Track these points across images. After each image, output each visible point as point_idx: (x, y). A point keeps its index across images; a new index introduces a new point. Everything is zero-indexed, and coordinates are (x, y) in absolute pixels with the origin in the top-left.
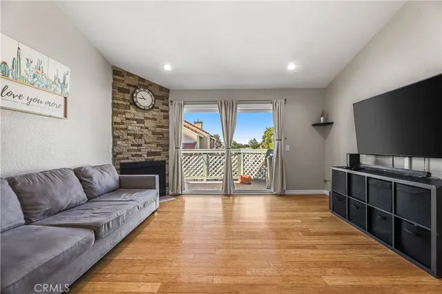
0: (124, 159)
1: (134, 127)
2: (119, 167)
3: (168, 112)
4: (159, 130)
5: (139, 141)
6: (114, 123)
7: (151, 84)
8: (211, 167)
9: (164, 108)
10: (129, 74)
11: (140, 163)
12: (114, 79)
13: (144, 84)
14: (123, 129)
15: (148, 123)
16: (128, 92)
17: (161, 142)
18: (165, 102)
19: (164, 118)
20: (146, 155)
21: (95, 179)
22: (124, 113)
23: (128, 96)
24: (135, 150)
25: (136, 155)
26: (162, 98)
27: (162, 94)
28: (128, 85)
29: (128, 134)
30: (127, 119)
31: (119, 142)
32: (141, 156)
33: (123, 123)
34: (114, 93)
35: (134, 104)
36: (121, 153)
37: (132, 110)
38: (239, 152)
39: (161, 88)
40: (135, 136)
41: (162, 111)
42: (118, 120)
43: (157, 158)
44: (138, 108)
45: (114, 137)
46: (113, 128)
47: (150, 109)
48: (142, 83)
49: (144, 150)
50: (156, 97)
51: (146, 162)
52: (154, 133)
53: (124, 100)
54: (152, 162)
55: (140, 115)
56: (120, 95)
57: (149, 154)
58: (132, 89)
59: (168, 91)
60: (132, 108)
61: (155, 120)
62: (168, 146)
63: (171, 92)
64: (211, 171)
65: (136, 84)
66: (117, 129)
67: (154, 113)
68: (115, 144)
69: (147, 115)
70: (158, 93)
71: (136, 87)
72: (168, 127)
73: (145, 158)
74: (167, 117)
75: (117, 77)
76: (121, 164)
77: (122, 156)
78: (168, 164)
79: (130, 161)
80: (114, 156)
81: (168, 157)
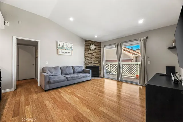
0: (87, 65)
1: (90, 56)
2: (86, 67)
3: (100, 50)
4: (97, 56)
5: (91, 60)
6: (85, 55)
7: (95, 42)
8: (124, 68)
9: (99, 49)
10: (89, 41)
11: (92, 66)
12: (85, 43)
13: (93, 42)
14: (87, 56)
15: (94, 54)
16: (88, 46)
17: (98, 60)
18: (99, 47)
19: (99, 52)
20: (93, 64)
21: (76, 69)
22: (87, 52)
23: (88, 47)
24: (90, 62)
25: (91, 64)
26: (98, 46)
27: (98, 44)
28: (89, 44)
29: (88, 58)
30: (88, 53)
31: (86, 60)
32: (92, 64)
33: (87, 55)
34: (85, 47)
35: (90, 49)
36: (86, 63)
37: (90, 51)
38: (137, 64)
39: (98, 42)
40: (90, 58)
41: (98, 50)
42: (86, 54)
43: (96, 65)
44: (91, 50)
45: (85, 59)
46: (85, 56)
47: (94, 50)
48: (92, 42)
49: (93, 62)
50: (96, 46)
51: (93, 66)
52: (96, 57)
53: (87, 48)
54: (95, 66)
55: (92, 52)
56: (86, 47)
57: (94, 63)
58: (89, 45)
59: (100, 43)
60: (89, 50)
61: (96, 53)
62: (100, 61)
63: (101, 43)
64: (124, 70)
65: (90, 43)
66: (86, 56)
67: (96, 51)
68: (85, 61)
69: (94, 52)
70: (97, 44)
71: (91, 44)
72: (100, 55)
73: (93, 65)
74: (100, 52)
75: (86, 42)
76: (87, 66)
77: (87, 64)
78: (100, 67)
79: (89, 65)
80: (85, 64)
81: (100, 65)
